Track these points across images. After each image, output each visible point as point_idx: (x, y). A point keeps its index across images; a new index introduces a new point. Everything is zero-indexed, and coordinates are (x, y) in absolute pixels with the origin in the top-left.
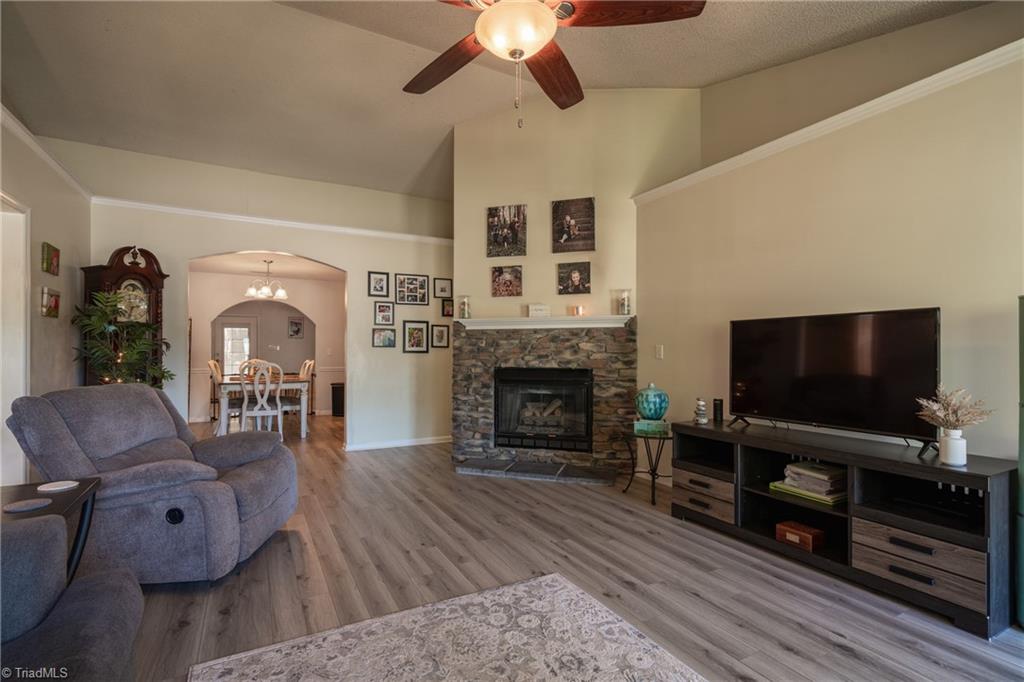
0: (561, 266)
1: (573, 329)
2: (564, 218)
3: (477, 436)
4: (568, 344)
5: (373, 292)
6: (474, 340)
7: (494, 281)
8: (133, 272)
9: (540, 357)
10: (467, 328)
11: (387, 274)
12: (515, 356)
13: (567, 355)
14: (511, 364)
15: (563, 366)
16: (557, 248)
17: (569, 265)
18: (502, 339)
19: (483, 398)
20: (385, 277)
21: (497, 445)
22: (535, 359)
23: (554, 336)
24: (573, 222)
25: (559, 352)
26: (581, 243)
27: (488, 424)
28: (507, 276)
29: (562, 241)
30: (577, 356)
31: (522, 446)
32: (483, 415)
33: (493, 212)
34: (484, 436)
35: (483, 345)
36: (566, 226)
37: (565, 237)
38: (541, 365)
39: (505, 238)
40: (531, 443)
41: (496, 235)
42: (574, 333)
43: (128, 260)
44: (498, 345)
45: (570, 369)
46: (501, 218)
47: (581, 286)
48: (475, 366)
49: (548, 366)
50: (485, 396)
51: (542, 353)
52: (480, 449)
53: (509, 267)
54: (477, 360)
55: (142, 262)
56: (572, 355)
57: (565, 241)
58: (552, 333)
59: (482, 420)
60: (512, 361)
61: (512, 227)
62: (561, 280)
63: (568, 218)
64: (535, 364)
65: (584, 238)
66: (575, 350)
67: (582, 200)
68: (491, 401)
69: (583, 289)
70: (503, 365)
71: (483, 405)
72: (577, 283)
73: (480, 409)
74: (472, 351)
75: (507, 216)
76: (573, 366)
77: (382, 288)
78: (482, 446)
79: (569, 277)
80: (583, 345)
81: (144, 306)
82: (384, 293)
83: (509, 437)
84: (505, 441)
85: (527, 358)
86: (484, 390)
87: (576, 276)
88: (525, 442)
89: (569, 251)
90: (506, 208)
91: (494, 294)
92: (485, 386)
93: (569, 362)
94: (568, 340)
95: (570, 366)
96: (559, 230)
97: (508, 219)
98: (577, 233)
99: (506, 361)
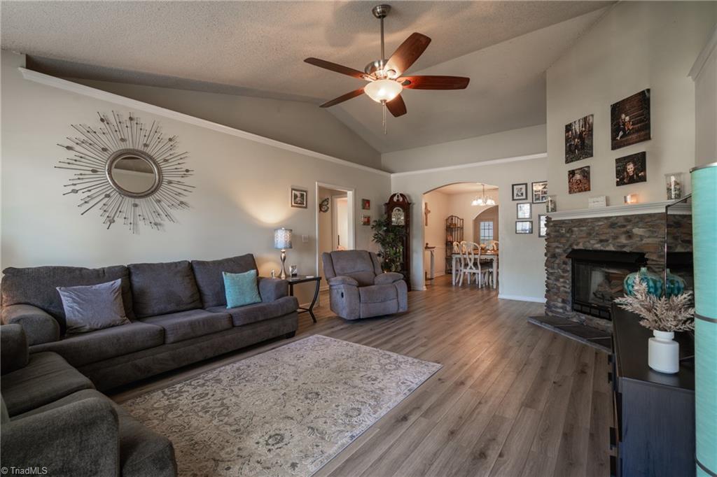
0: (618, 161)
1: (627, 216)
2: (620, 117)
3: (560, 300)
4: (625, 229)
5: (515, 198)
6: (558, 228)
7: (569, 181)
8: (398, 204)
9: (601, 241)
10: (553, 219)
11: (526, 184)
12: (585, 240)
13: (623, 240)
14: (581, 247)
15: (619, 249)
16: (615, 145)
17: (624, 158)
18: (574, 227)
19: (563, 272)
20: (524, 186)
21: (573, 309)
22: (598, 243)
23: (612, 223)
24: (627, 118)
25: (616, 238)
26: (634, 136)
27: (566, 292)
28: (578, 177)
29: (618, 138)
30: (631, 241)
31: (589, 314)
32: (562, 285)
33: (568, 128)
34: (564, 301)
35: (564, 231)
36: (621, 124)
37: (621, 133)
38: (602, 248)
39: (576, 147)
40: (597, 312)
41: (570, 145)
42: (628, 219)
43: (395, 199)
44: (572, 231)
45: (625, 253)
46: (574, 131)
47: (635, 176)
48: (557, 247)
49: (607, 249)
50: (565, 271)
51: (603, 238)
52: (561, 311)
53: (579, 169)
54: (560, 243)
55: (401, 199)
56: (626, 240)
57: (621, 137)
58: (611, 220)
59: (562, 288)
60: (581, 244)
61: (581, 136)
62: (618, 173)
63: (623, 116)
64: (598, 246)
65: (638, 131)
66: (630, 235)
67: (635, 95)
68: (569, 275)
69: (639, 178)
70: (575, 247)
71: (563, 277)
72: (631, 174)
73: (561, 280)
74: (557, 236)
75: (577, 128)
76: (627, 249)
77: (522, 194)
78: (562, 308)
79: (625, 169)
80: (636, 231)
81: (403, 218)
82: (524, 197)
83: (582, 305)
84: (579, 307)
85: (592, 242)
86: (564, 266)
87: (630, 168)
88: (593, 311)
89: (624, 146)
90: (577, 122)
91: (570, 192)
92: (565, 263)
93: (624, 246)
94: (624, 226)
95: (624, 250)
96: (617, 127)
97: (578, 131)
98: (631, 128)
99: (577, 244)
